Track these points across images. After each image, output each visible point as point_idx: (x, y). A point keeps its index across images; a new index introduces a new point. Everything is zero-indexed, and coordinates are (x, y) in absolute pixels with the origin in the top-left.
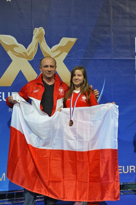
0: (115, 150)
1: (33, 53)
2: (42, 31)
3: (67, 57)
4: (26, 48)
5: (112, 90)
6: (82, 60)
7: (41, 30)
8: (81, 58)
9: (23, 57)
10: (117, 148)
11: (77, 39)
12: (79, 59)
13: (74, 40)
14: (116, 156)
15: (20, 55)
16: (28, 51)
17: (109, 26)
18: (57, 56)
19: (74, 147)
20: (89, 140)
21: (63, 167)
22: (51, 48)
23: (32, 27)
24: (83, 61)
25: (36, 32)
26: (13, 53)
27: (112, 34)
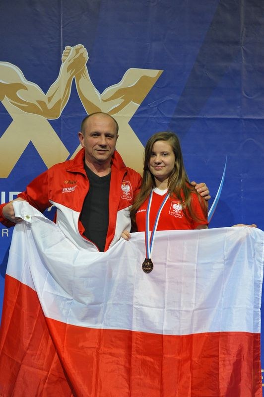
0: (256, 336)
1: (60, 102)
2: (82, 54)
3: (138, 113)
4: (45, 91)
5: (242, 190)
6: (173, 119)
7: (81, 51)
8: (170, 116)
9: (38, 112)
10: (259, 332)
11: (162, 71)
12: (165, 118)
13: (154, 74)
14: (258, 349)
15: (31, 108)
16: (50, 99)
17: (237, 43)
18: (116, 110)
19: (157, 324)
20: (193, 309)
21: (129, 371)
22: (101, 92)
23: (60, 44)
24: (174, 122)
25: (67, 56)
26: (15, 103)
27: (243, 62)
